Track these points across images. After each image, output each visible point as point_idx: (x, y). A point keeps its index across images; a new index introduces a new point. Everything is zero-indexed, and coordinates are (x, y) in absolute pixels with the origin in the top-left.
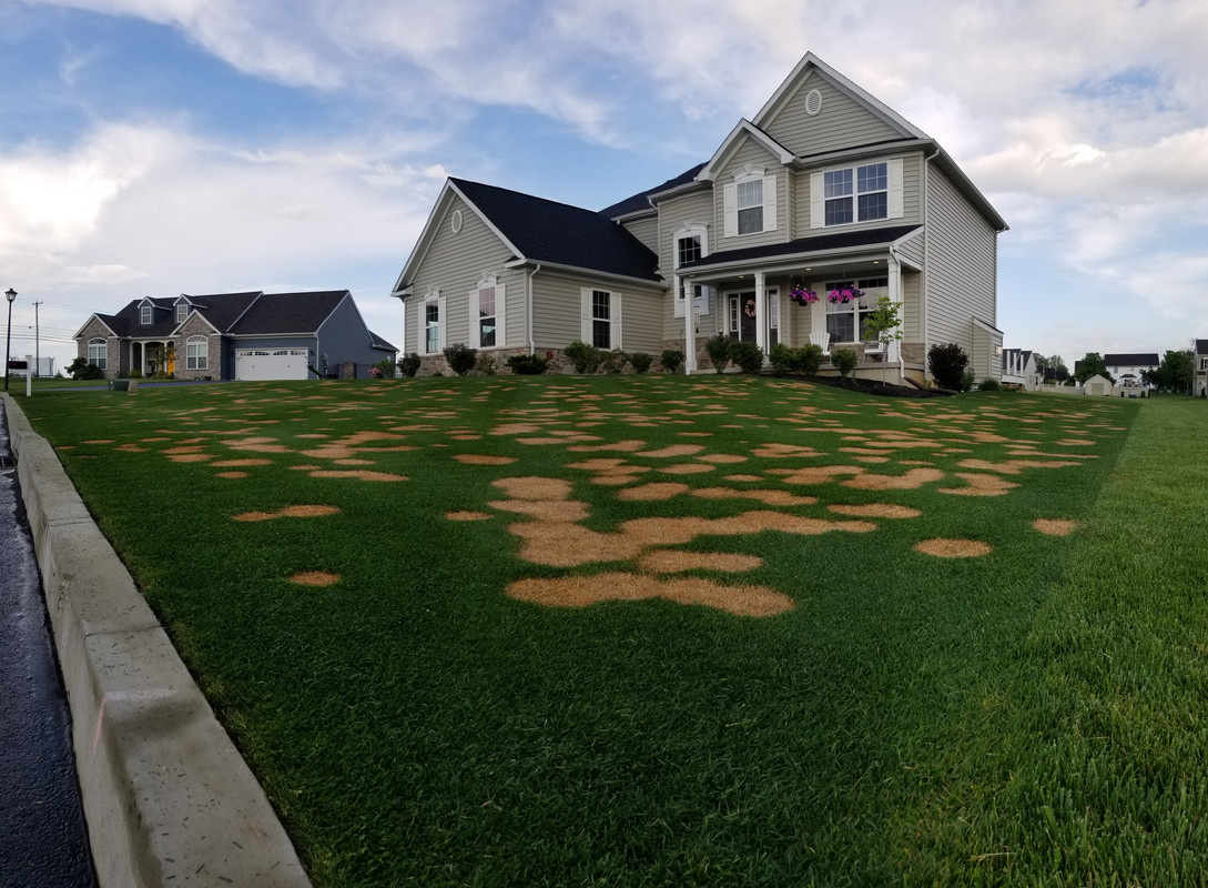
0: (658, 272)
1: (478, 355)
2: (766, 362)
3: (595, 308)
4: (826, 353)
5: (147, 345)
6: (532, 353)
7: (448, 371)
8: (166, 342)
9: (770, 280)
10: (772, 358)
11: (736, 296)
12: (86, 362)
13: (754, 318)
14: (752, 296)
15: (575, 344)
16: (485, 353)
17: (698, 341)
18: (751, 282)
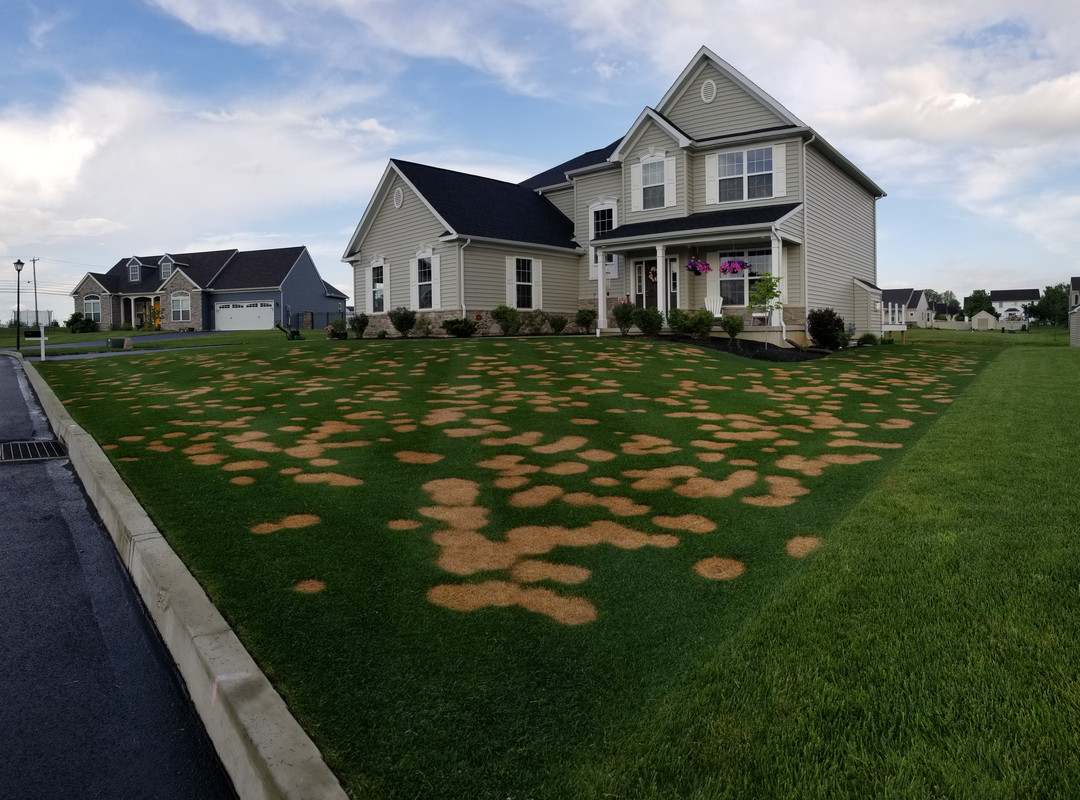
0: (573, 240)
1: (417, 316)
2: (665, 325)
3: (518, 274)
4: (718, 315)
5: (136, 300)
6: (464, 317)
7: (392, 330)
8: (152, 297)
9: (669, 250)
10: (669, 321)
11: (641, 263)
12: (82, 316)
13: (656, 282)
14: (654, 263)
15: (500, 307)
16: (423, 314)
17: (609, 301)
18: (653, 252)
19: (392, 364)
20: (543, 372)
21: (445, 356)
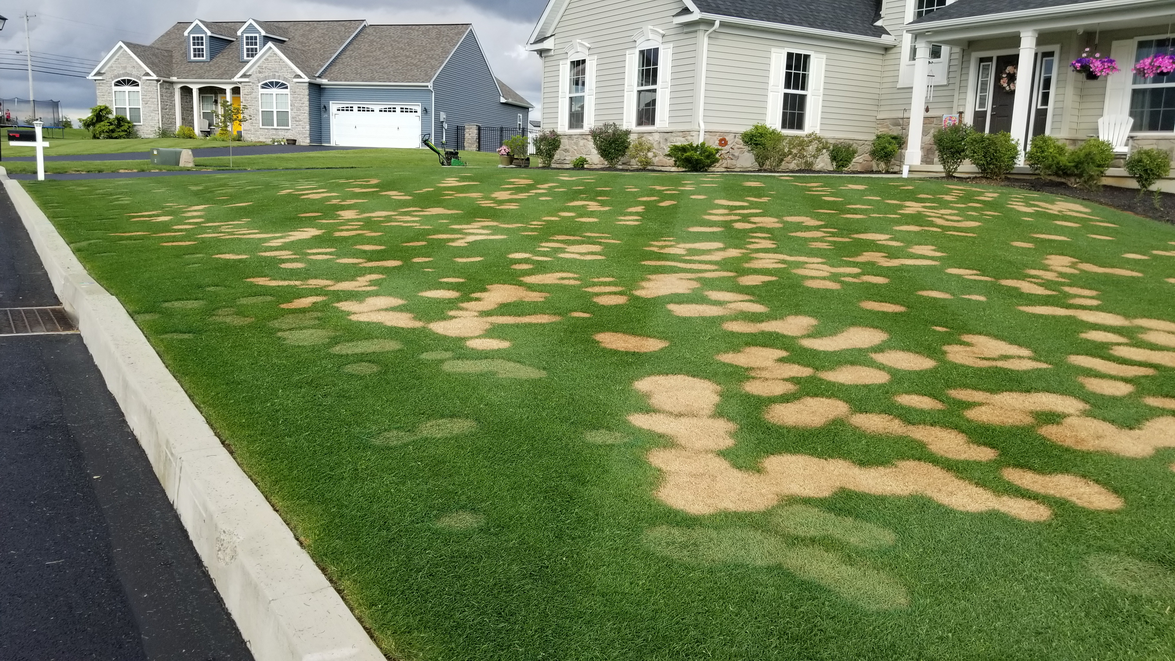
0: (879, 23)
1: (632, 138)
2: (1021, 162)
3: (788, 76)
4: (1120, 148)
5: (201, 91)
6: (701, 141)
7: (595, 158)
8: (228, 88)
9: (1042, 39)
10: (1030, 157)
11: (990, 59)
12: (110, 112)
13: (1012, 93)
14: (1014, 60)
15: (756, 128)
16: (641, 134)
17: (927, 120)
18: (1015, 41)
19: (593, 206)
20: (817, 228)
21: (671, 197)
